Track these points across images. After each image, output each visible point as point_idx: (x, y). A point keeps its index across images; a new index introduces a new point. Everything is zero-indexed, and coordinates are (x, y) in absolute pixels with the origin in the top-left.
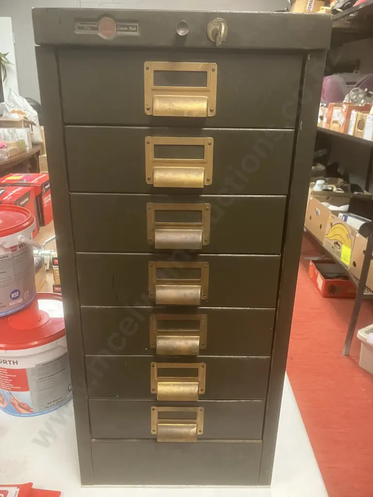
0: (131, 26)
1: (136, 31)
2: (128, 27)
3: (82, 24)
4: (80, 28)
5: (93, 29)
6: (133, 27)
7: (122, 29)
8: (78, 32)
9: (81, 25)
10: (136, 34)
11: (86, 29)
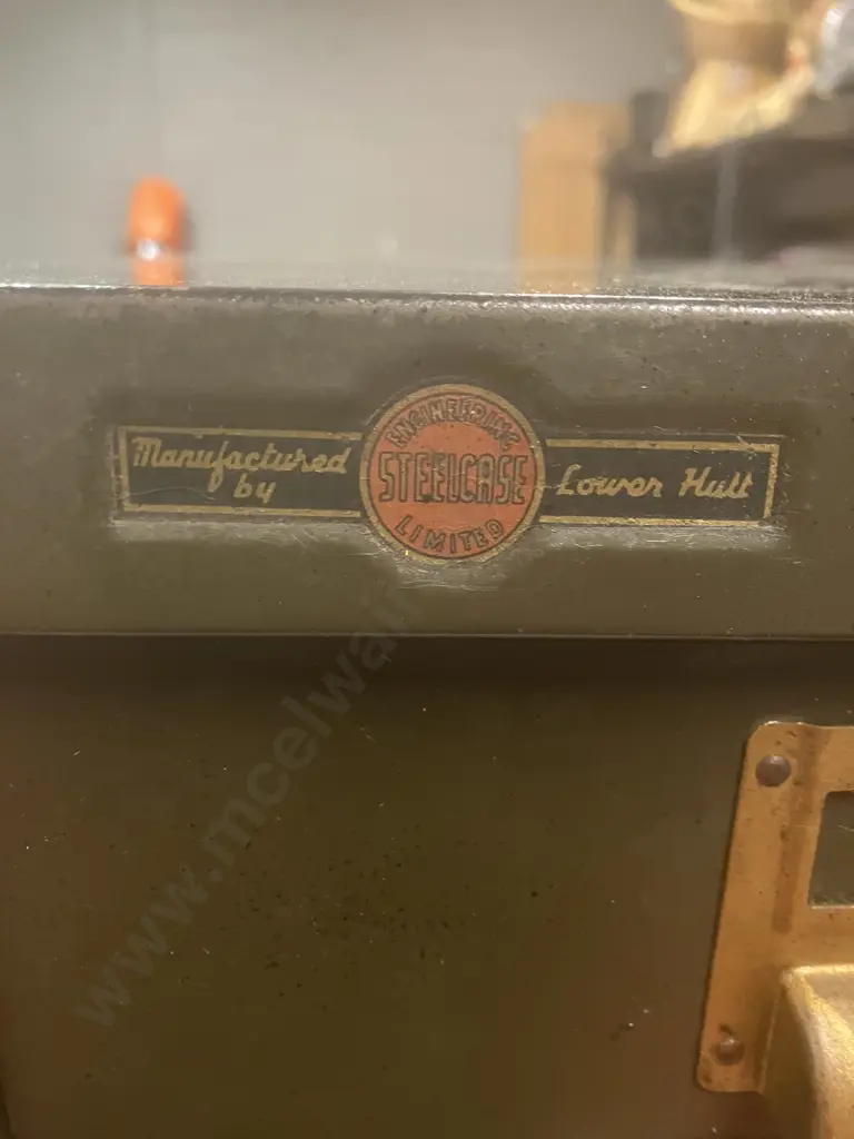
0: (698, 460)
1: (747, 508)
2: (669, 468)
3: (170, 443)
4: (156, 486)
5: (297, 492)
6: (723, 468)
7: (605, 487)
8: (138, 525)
9: (169, 460)
10: (753, 534)
11: (226, 496)
